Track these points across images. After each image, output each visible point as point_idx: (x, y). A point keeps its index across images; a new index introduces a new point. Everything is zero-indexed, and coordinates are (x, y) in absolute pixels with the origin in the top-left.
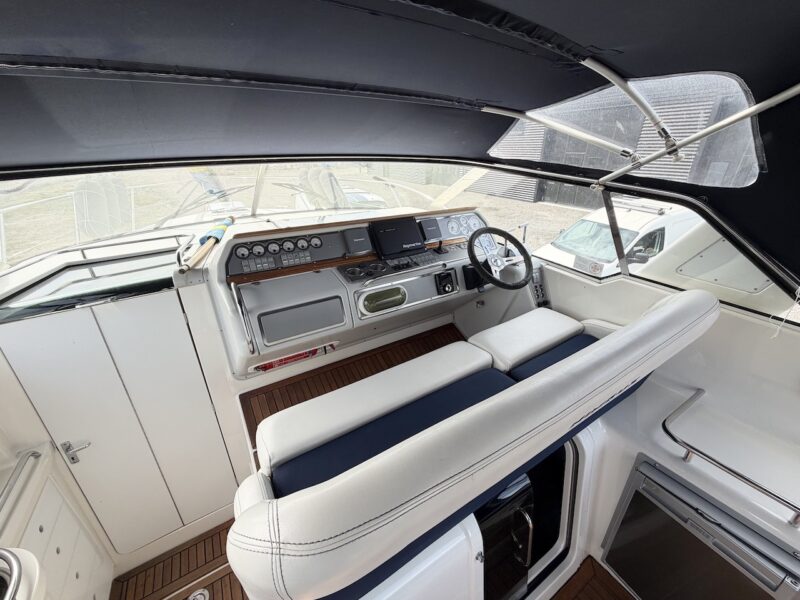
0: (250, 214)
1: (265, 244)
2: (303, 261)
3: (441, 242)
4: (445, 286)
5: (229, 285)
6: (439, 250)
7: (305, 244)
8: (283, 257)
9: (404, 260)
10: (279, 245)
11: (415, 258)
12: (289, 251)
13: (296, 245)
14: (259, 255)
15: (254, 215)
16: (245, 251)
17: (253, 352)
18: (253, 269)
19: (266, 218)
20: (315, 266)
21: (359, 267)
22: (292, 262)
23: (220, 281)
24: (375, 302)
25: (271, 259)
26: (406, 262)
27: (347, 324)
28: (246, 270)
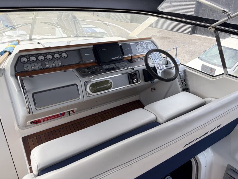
0: (28, 38)
1: (37, 56)
2: (57, 65)
3: (132, 57)
4: (133, 80)
5: (16, 77)
6: (131, 61)
7: (59, 56)
8: (47, 63)
9: (112, 66)
10: (44, 57)
11: (118, 65)
12: (50, 60)
13: (53, 56)
14: (33, 62)
15: (30, 39)
16: (25, 59)
17: (29, 113)
18: (30, 69)
19: (38, 41)
20: (64, 68)
21: (88, 69)
22: (51, 66)
23: (12, 75)
24: (96, 87)
25: (40, 64)
26: (112, 67)
27: (81, 99)
28: (26, 69)
